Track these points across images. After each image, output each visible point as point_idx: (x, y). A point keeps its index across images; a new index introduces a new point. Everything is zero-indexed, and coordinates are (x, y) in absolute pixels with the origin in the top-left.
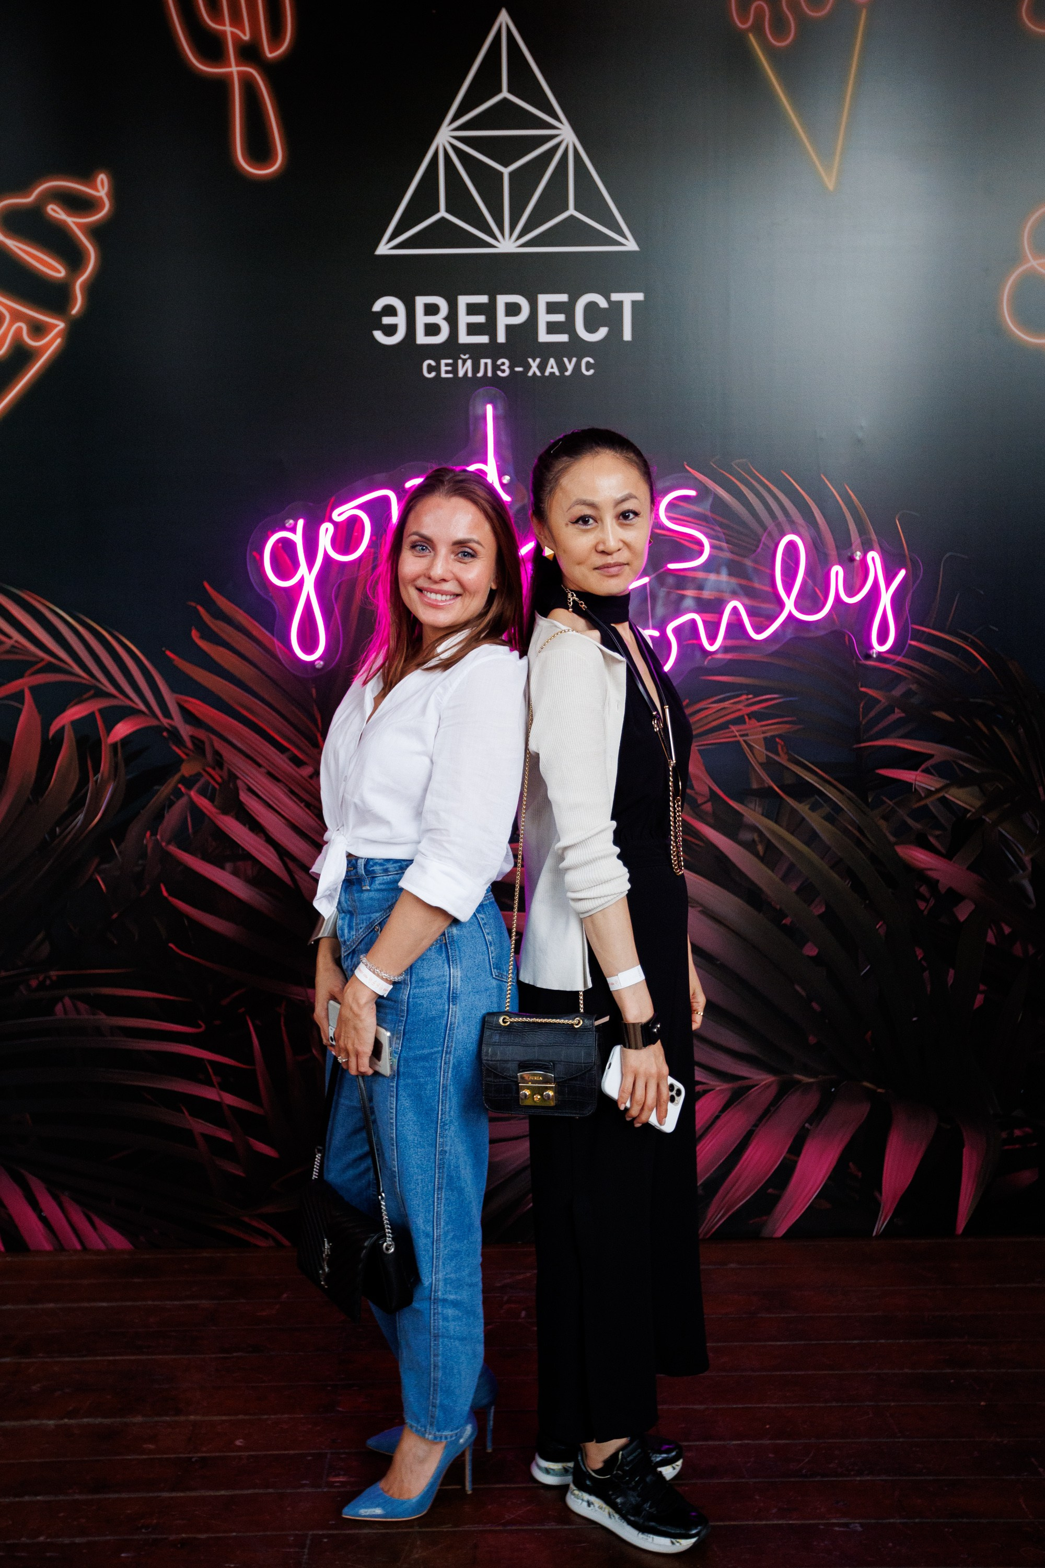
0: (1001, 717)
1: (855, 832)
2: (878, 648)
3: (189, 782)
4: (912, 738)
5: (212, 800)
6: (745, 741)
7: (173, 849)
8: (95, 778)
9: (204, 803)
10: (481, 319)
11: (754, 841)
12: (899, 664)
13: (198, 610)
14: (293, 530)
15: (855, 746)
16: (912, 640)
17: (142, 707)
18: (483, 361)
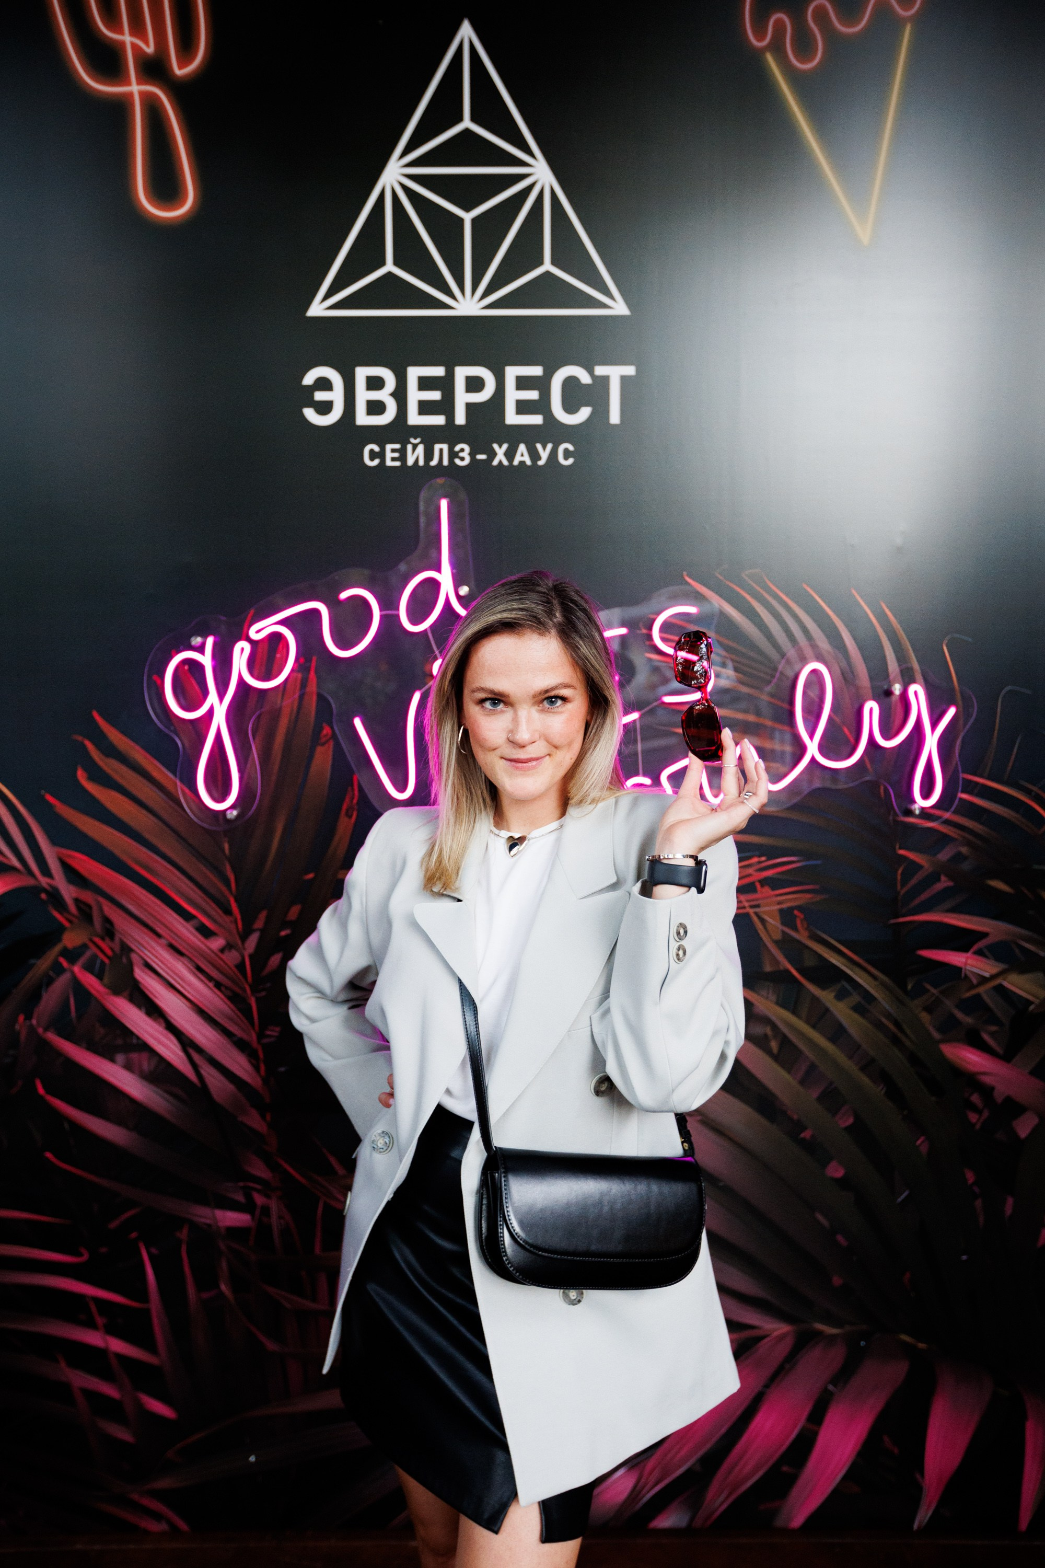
1: (892, 1027)
2: (921, 803)
3: (72, 955)
4: (961, 912)
5: (100, 977)
6: (756, 913)
7: (51, 1036)
9: (90, 981)
10: (435, 395)
11: (766, 1035)
12: (947, 822)
13: (84, 747)
14: (201, 649)
15: (892, 921)
16: (963, 792)
17: (15, 862)
18: (437, 447)
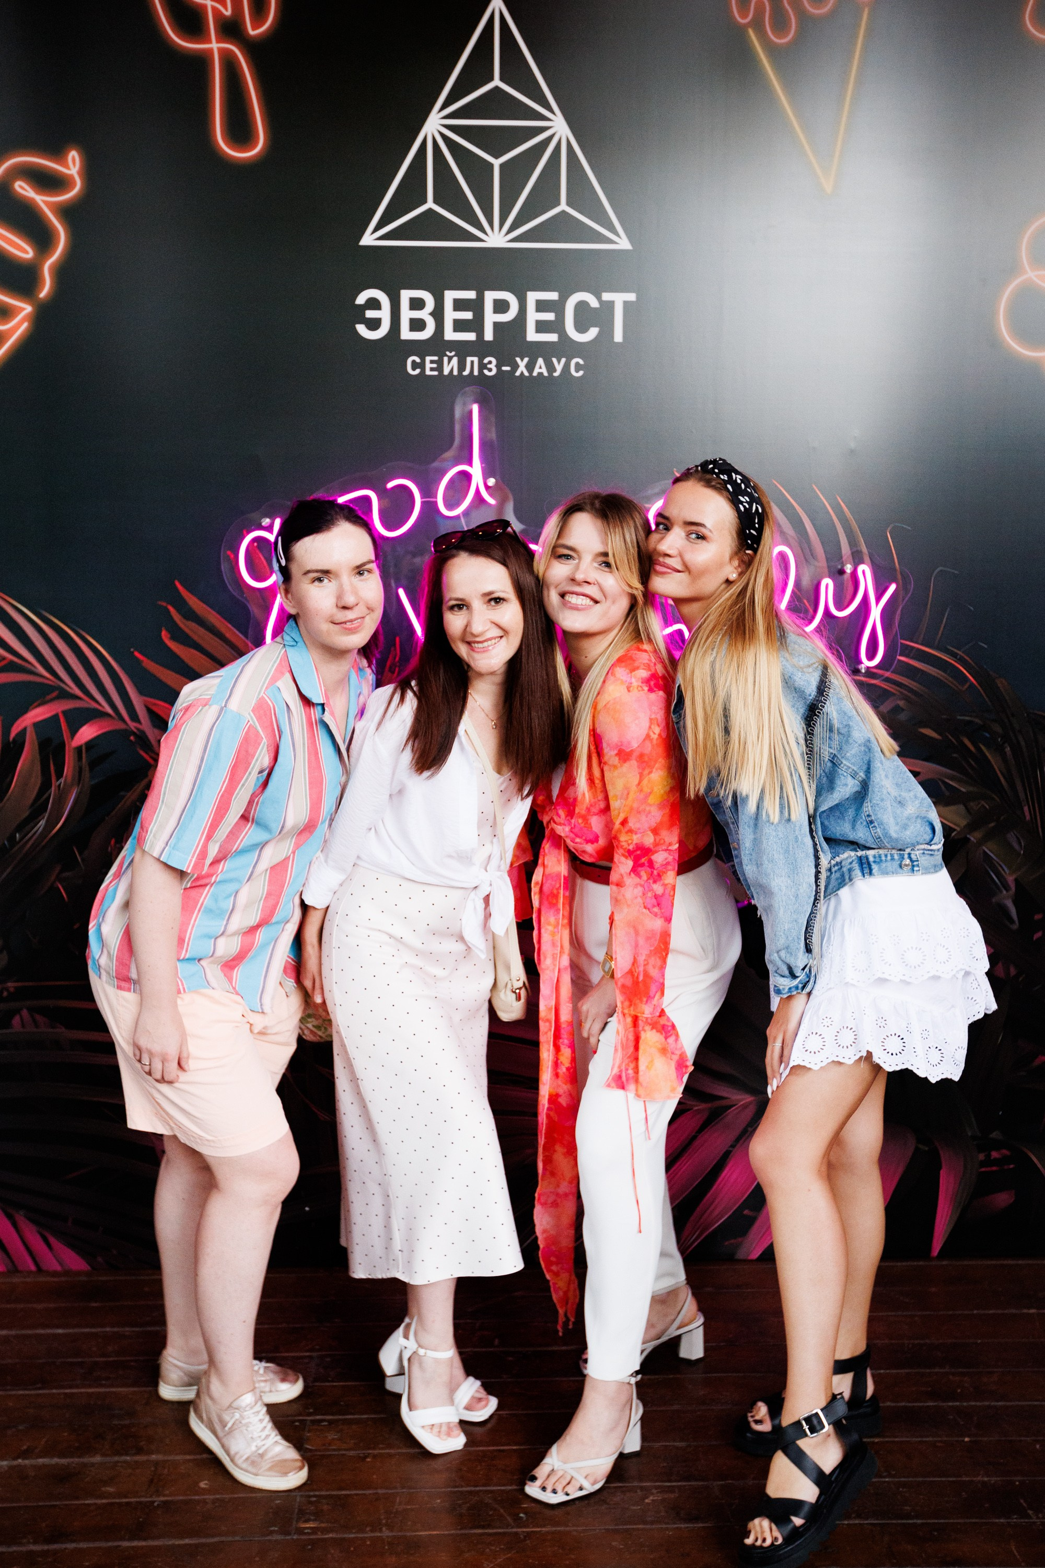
0: (987, 735)
2: (866, 663)
8: (58, 783)
10: (468, 315)
12: (887, 680)
13: (168, 611)
14: (269, 529)
16: (900, 655)
17: (109, 710)
18: (469, 359)
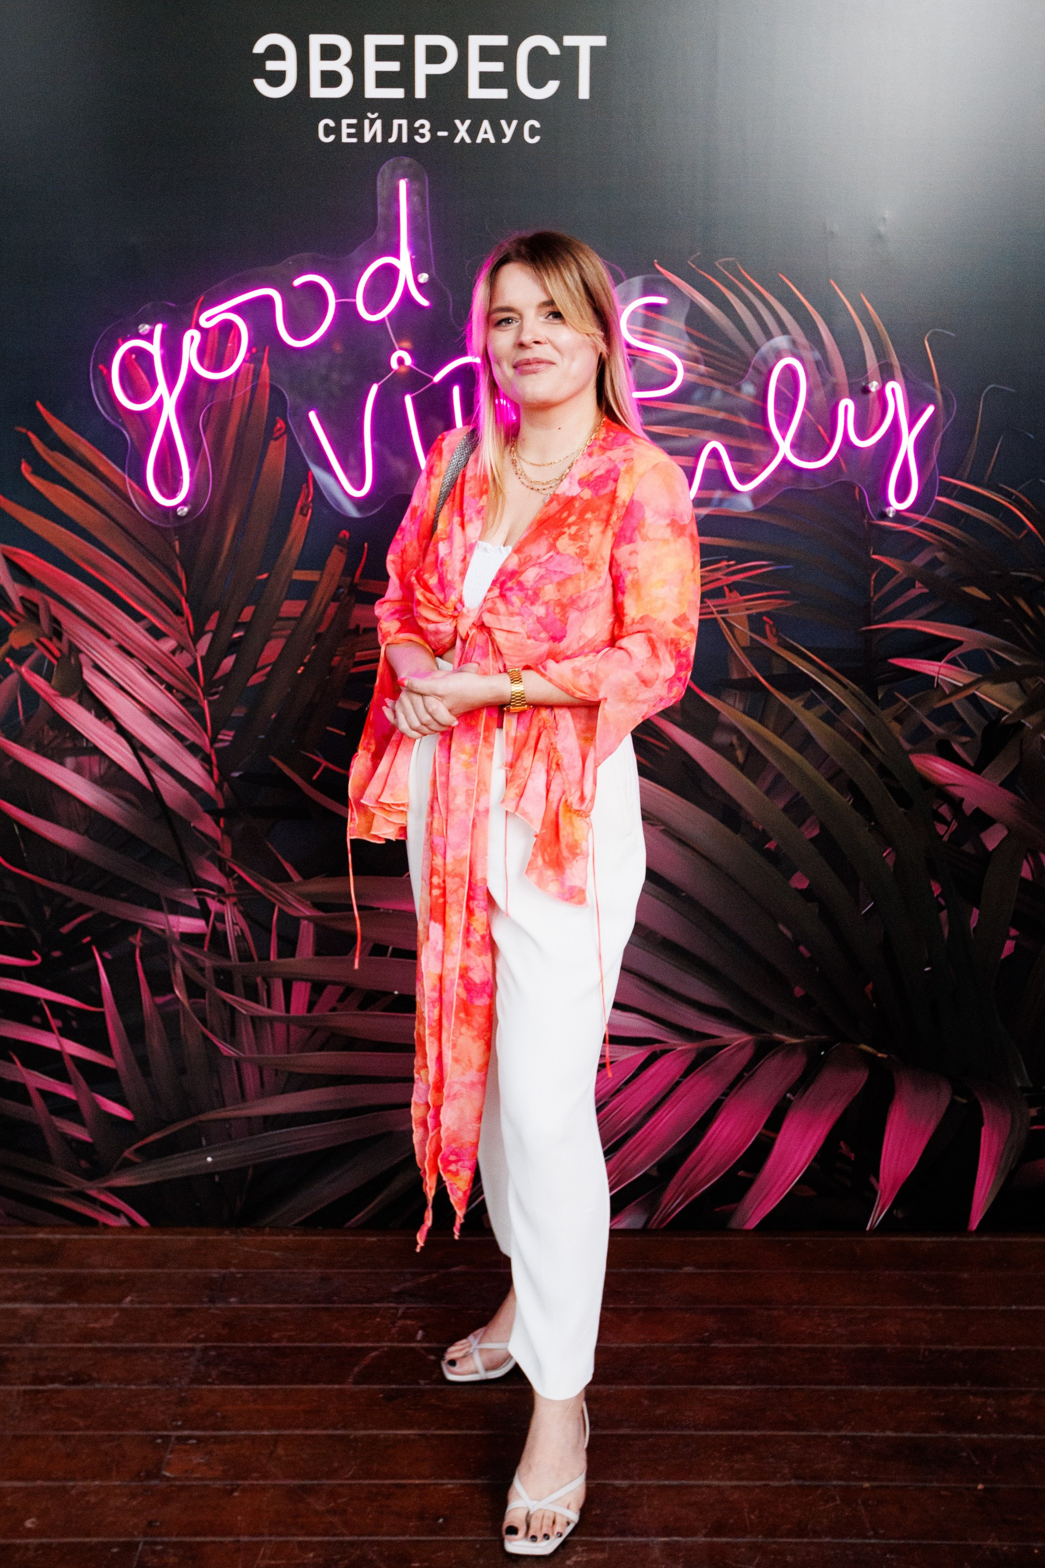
1: (861, 737)
3: (19, 656)
4: (934, 619)
5: (48, 678)
6: (723, 619)
9: (38, 682)
10: (394, 66)
11: (732, 745)
13: (29, 438)
14: (149, 337)
15: (864, 628)
16: (939, 495)
18: (396, 122)
